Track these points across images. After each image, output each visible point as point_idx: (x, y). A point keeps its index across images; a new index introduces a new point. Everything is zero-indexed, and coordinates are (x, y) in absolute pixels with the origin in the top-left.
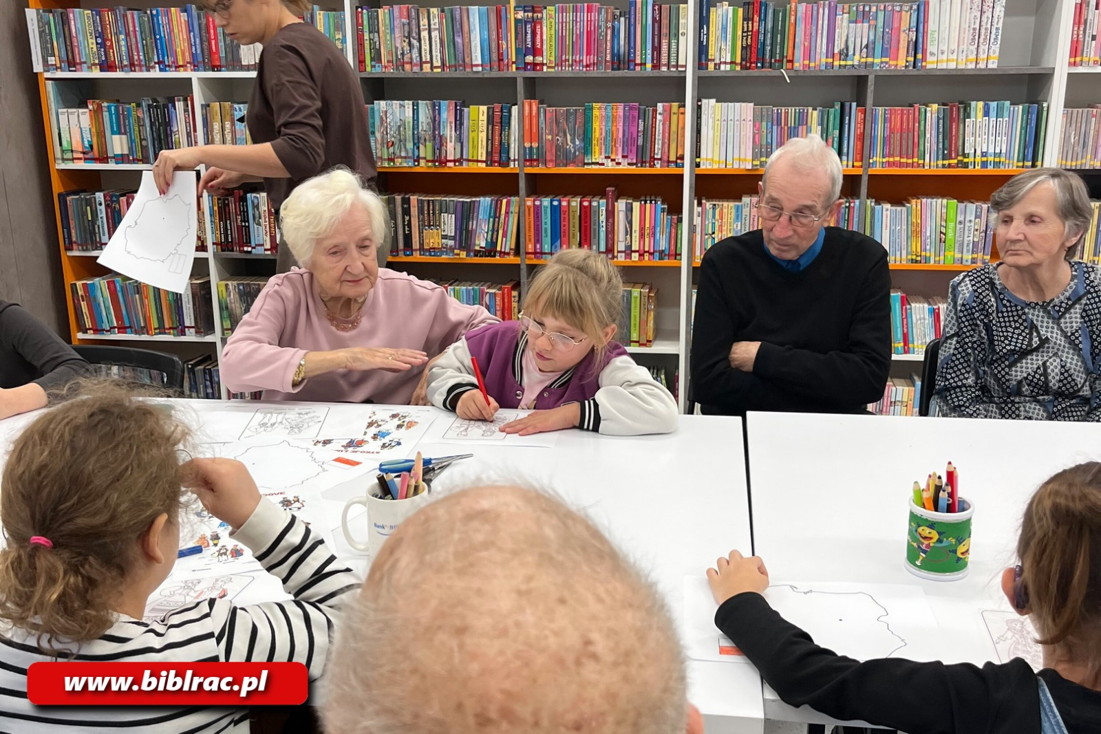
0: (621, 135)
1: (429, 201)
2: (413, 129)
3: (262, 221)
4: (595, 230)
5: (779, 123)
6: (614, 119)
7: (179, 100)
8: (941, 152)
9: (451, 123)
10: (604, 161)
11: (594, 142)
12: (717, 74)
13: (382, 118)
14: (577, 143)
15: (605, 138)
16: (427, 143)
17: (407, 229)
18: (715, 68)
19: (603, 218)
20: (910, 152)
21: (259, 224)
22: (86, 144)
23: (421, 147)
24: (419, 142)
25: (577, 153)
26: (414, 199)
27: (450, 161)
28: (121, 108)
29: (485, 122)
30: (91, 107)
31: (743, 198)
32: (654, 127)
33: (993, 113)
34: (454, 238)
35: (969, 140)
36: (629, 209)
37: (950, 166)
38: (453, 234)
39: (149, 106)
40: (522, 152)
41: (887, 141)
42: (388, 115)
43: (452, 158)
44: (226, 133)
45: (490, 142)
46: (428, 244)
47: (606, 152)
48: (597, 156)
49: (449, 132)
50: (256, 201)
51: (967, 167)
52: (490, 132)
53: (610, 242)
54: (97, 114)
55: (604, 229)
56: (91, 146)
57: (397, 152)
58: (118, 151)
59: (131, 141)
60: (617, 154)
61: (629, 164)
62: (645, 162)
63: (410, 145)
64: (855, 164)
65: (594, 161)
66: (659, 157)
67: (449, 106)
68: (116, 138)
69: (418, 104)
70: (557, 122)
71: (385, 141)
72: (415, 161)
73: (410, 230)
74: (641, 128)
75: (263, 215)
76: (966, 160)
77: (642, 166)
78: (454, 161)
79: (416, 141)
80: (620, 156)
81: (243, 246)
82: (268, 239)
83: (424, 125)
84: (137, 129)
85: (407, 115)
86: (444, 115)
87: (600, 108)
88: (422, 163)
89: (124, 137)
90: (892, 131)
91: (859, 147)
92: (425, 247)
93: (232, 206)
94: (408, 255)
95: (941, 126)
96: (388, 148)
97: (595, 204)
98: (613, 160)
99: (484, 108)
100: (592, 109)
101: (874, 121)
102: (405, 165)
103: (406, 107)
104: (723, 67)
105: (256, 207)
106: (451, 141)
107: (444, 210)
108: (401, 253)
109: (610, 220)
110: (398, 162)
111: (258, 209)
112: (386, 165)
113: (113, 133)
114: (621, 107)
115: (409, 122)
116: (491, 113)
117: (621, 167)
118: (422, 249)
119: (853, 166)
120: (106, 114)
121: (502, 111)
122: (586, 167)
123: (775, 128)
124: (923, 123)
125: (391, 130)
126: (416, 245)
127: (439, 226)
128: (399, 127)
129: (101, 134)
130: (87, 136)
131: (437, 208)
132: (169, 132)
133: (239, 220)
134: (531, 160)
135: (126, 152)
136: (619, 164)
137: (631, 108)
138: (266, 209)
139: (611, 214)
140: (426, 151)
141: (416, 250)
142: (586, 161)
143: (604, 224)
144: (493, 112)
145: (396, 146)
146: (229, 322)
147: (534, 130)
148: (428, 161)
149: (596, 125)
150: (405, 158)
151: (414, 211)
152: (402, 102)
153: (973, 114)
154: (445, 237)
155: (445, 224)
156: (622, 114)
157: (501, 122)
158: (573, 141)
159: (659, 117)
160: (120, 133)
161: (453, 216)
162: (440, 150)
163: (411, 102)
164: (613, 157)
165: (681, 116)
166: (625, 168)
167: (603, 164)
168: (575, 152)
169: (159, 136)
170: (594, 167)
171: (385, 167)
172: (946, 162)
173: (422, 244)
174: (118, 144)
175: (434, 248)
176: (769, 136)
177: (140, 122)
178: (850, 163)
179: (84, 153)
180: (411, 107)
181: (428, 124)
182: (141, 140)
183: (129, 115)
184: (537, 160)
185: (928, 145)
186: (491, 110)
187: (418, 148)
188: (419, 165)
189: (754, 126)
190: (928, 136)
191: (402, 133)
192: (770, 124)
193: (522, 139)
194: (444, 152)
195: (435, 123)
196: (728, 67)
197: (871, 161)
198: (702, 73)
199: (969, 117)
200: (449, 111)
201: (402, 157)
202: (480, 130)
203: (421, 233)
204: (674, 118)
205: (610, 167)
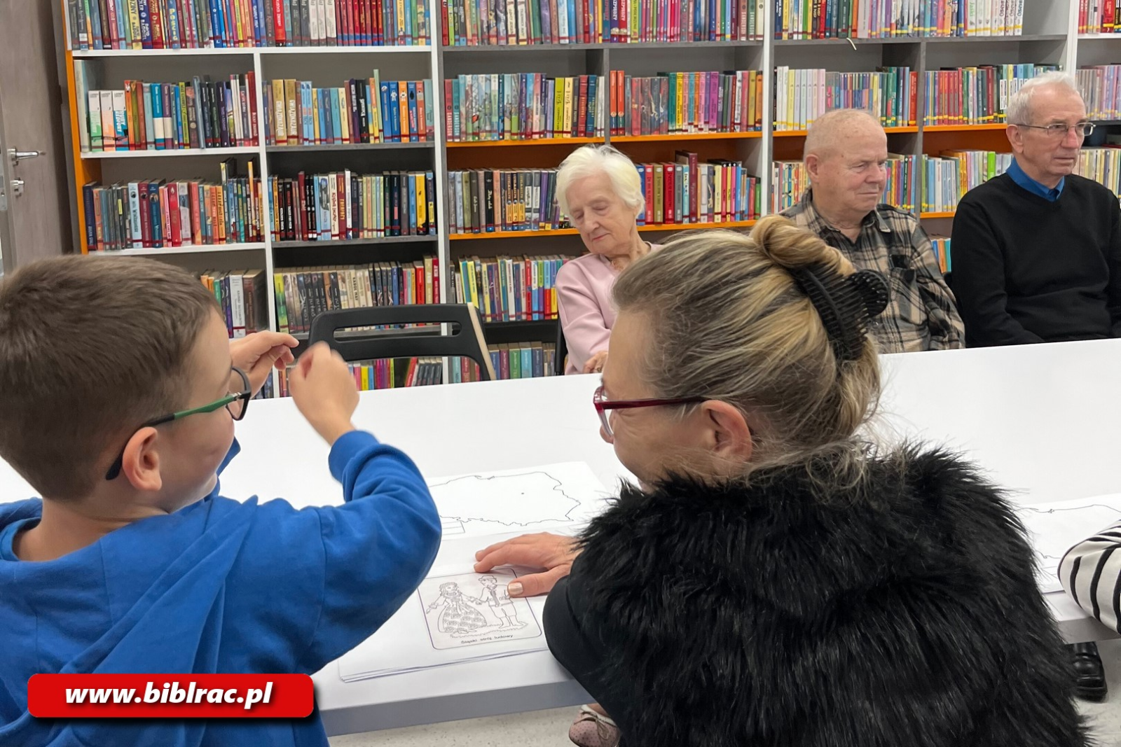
0: (703, 102)
1: (512, 174)
2: (499, 102)
3: (331, 205)
4: (679, 194)
5: (845, 88)
6: (697, 86)
7: (235, 78)
8: (981, 109)
9: (537, 95)
10: (689, 128)
11: (678, 110)
12: (791, 43)
13: (466, 92)
14: (662, 110)
15: (689, 106)
16: (513, 117)
17: (490, 204)
18: (788, 38)
19: (686, 183)
20: (956, 110)
21: (326, 208)
22: (120, 129)
23: (507, 120)
24: (504, 115)
25: (662, 121)
26: (497, 173)
27: (536, 133)
28: (166, 88)
29: (571, 94)
30: (128, 88)
32: (734, 93)
33: (1020, 74)
34: (539, 211)
35: (1003, 98)
36: (712, 173)
37: (989, 121)
38: (538, 207)
39: (201, 86)
40: (608, 121)
41: (937, 101)
42: (474, 89)
43: (537, 130)
44: (290, 112)
45: (576, 112)
46: (511, 218)
47: (689, 119)
48: (680, 123)
49: (534, 104)
50: (324, 184)
51: (1002, 122)
52: (576, 103)
53: (694, 205)
54: (135, 97)
55: (688, 193)
56: (126, 132)
57: (482, 125)
58: (160, 136)
59: (177, 125)
60: (699, 121)
61: (710, 129)
62: (726, 127)
63: (495, 119)
64: (910, 122)
65: (677, 127)
66: (738, 122)
67: (536, 79)
68: (159, 121)
69: (503, 77)
70: (642, 91)
71: (470, 116)
72: (500, 135)
73: (493, 206)
74: (721, 95)
75: (331, 198)
76: (1001, 116)
77: (722, 131)
78: (539, 133)
79: (501, 114)
80: (702, 122)
81: (308, 233)
82: (337, 223)
83: (510, 98)
84: (184, 110)
85: (493, 88)
86: (530, 88)
87: (683, 77)
88: (507, 136)
89: (168, 120)
90: (940, 93)
91: (913, 107)
92: (508, 222)
93: (296, 191)
94: (491, 231)
95: (980, 86)
96: (473, 123)
97: (679, 169)
98: (696, 126)
99: (570, 80)
100: (675, 77)
101: (927, 84)
102: (489, 138)
103: (492, 80)
104: (796, 37)
105: (324, 190)
106: (537, 114)
107: (528, 183)
108: (483, 230)
109: (694, 184)
110: (483, 136)
111: (326, 192)
112: (470, 139)
113: (154, 115)
114: (703, 74)
115: (495, 96)
116: (577, 84)
117: (703, 133)
118: (504, 224)
119: (908, 125)
120: (147, 96)
121: (588, 82)
122: (670, 134)
123: (842, 91)
124: (965, 84)
125: (476, 104)
126: (498, 220)
127: (524, 199)
128: (485, 100)
129: (140, 118)
130: (121, 120)
131: (522, 181)
132: (223, 113)
133: (303, 206)
134: (617, 129)
135: (169, 136)
136: (701, 129)
137: (712, 76)
138: (335, 191)
139: (694, 178)
140: (511, 124)
141: (498, 226)
142: (670, 128)
143: (688, 188)
144: (579, 83)
145: (482, 120)
146: (286, 319)
147: (620, 99)
148: (513, 134)
149: (679, 93)
150: (490, 131)
151: (497, 185)
152: (488, 76)
153: (1004, 75)
154: (528, 210)
155: (529, 197)
156: (704, 82)
157: (587, 93)
158: (657, 109)
159: (738, 84)
160: (163, 115)
161: (539, 188)
162: (526, 122)
163: (497, 75)
164: (696, 123)
165: (759, 83)
166: (706, 133)
167: (686, 131)
168: (659, 120)
169: (211, 118)
170: (677, 133)
171: (469, 142)
172: (986, 118)
173: (504, 219)
174: (161, 128)
175: (517, 223)
176: (837, 99)
177: (190, 103)
178: (906, 122)
179: (116, 139)
180: (497, 80)
181: (515, 97)
182: (189, 122)
183: (177, 95)
184: (623, 129)
185: (971, 103)
186: (577, 81)
187: (503, 121)
188: (503, 138)
189: (826, 90)
190: (971, 95)
191: (488, 107)
192: (837, 88)
193: (608, 108)
194: (530, 124)
195: (522, 96)
196: (800, 37)
197: (925, 119)
198: (778, 42)
199: (1002, 78)
200: (535, 84)
201: (486, 131)
202: (566, 101)
203: (503, 207)
204: (752, 85)
205: (693, 133)
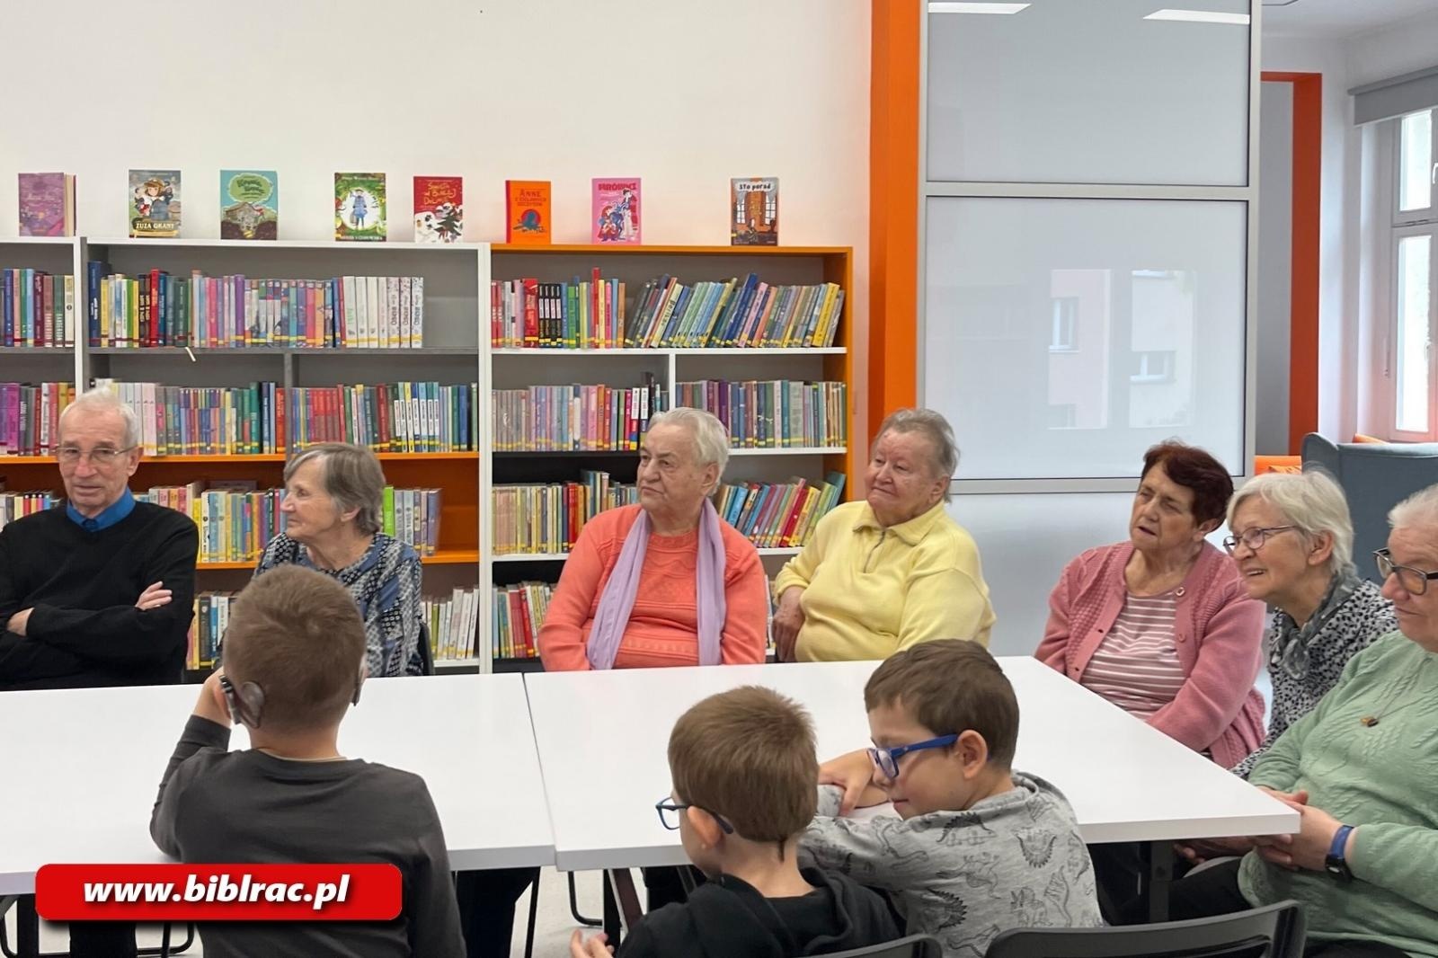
5: (187, 406)
8: (370, 435)
12: (111, 351)
18: (110, 346)
31: (150, 490)
32: (38, 410)
33: (423, 394)
35: (399, 422)
36: (11, 505)
37: (381, 450)
41: (310, 424)
51: (401, 451)
61: (9, 452)
62: (29, 450)
64: (278, 449)
66: (46, 443)
74: (23, 411)
76: (399, 444)
77: (25, 454)
90: (316, 414)
91: (281, 431)
95: (368, 407)
101: (294, 403)
104: (118, 344)
119: (276, 452)
123: (183, 410)
124: (348, 404)
137: (10, 390)
153: (401, 395)
159: (44, 399)
166: (4, 457)
172: (378, 446)
176: (177, 419)
178: (273, 449)
185: (355, 428)
189: (157, 408)
190: (355, 418)
192: (176, 406)
196: (125, 344)
197: (295, 446)
198: (95, 350)
199: (398, 399)
